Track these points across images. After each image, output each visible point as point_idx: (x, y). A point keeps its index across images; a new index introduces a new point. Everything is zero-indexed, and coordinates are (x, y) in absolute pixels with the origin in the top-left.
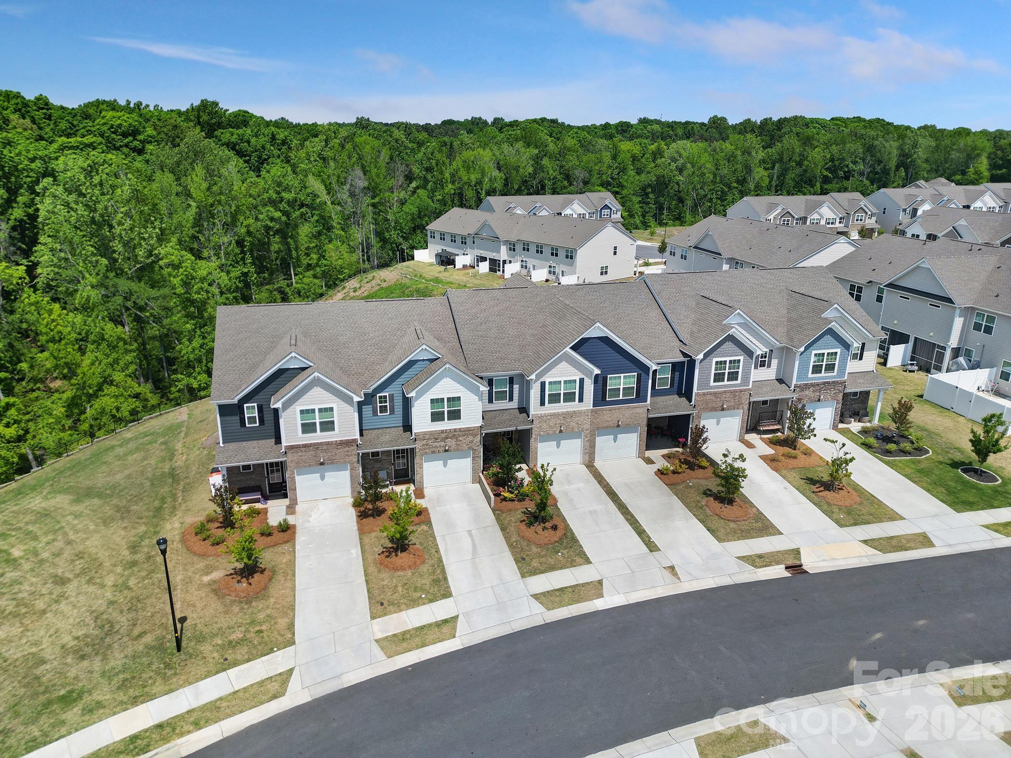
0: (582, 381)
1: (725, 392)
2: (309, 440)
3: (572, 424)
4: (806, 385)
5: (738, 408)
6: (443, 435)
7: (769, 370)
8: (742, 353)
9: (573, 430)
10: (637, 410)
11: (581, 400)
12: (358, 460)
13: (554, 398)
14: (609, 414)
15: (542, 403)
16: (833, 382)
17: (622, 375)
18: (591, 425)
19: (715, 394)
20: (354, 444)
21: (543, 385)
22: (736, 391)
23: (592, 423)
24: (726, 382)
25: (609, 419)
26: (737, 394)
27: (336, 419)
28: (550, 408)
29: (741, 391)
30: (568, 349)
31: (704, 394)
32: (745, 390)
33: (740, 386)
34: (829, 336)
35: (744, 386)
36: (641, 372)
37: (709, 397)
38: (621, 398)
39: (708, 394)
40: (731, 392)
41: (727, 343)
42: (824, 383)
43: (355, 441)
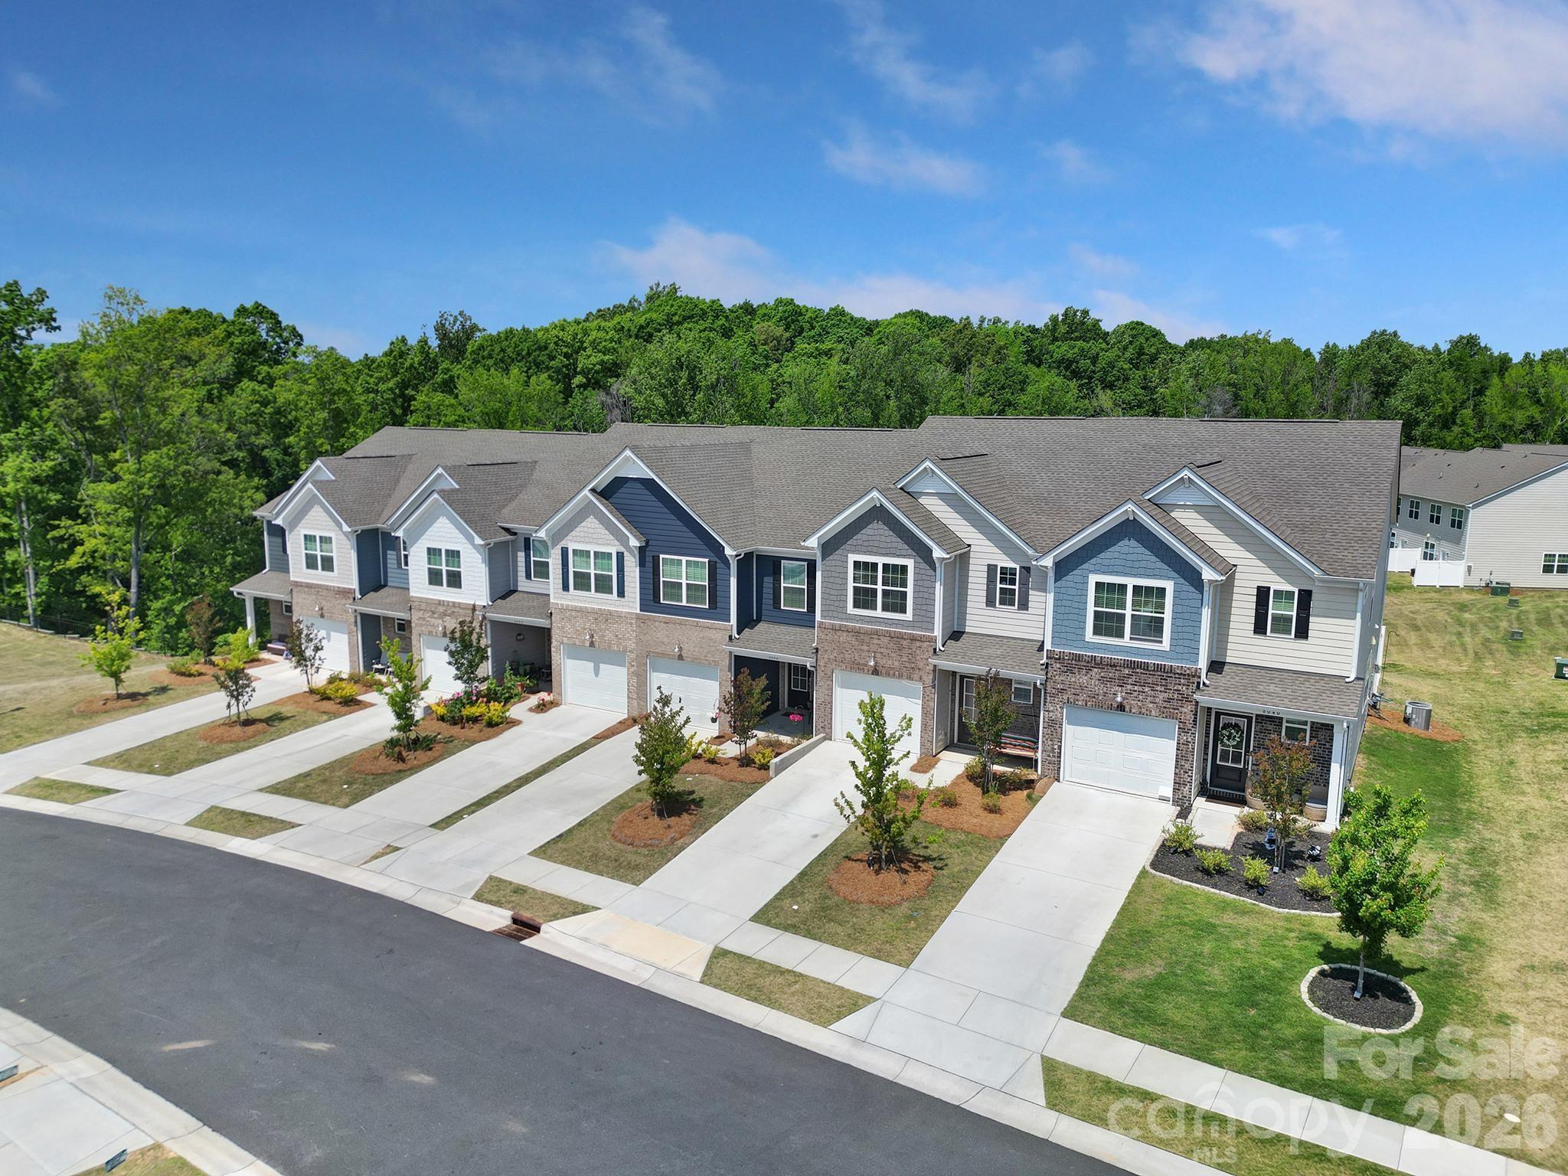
0: (620, 557)
1: (876, 633)
2: (313, 579)
3: (609, 635)
4: (1078, 658)
5: (910, 678)
6: (441, 609)
7: (1022, 615)
8: (910, 552)
9: (610, 647)
10: (712, 634)
11: (621, 593)
12: (356, 622)
13: (582, 582)
14: (668, 631)
15: (566, 588)
16: (1159, 668)
17: (684, 559)
18: (637, 643)
19: (857, 633)
20: (350, 595)
21: (565, 551)
22: (901, 637)
23: (639, 641)
24: (879, 612)
25: (666, 640)
26: (905, 643)
27: (334, 555)
28: (577, 599)
29: (913, 639)
30: (586, 492)
31: (834, 629)
32: (921, 639)
33: (913, 627)
34: (1133, 543)
35: (922, 629)
36: (715, 559)
37: (843, 637)
38: (684, 603)
39: (840, 629)
40: (891, 636)
41: (874, 525)
42: (1133, 665)
43: (351, 591)
